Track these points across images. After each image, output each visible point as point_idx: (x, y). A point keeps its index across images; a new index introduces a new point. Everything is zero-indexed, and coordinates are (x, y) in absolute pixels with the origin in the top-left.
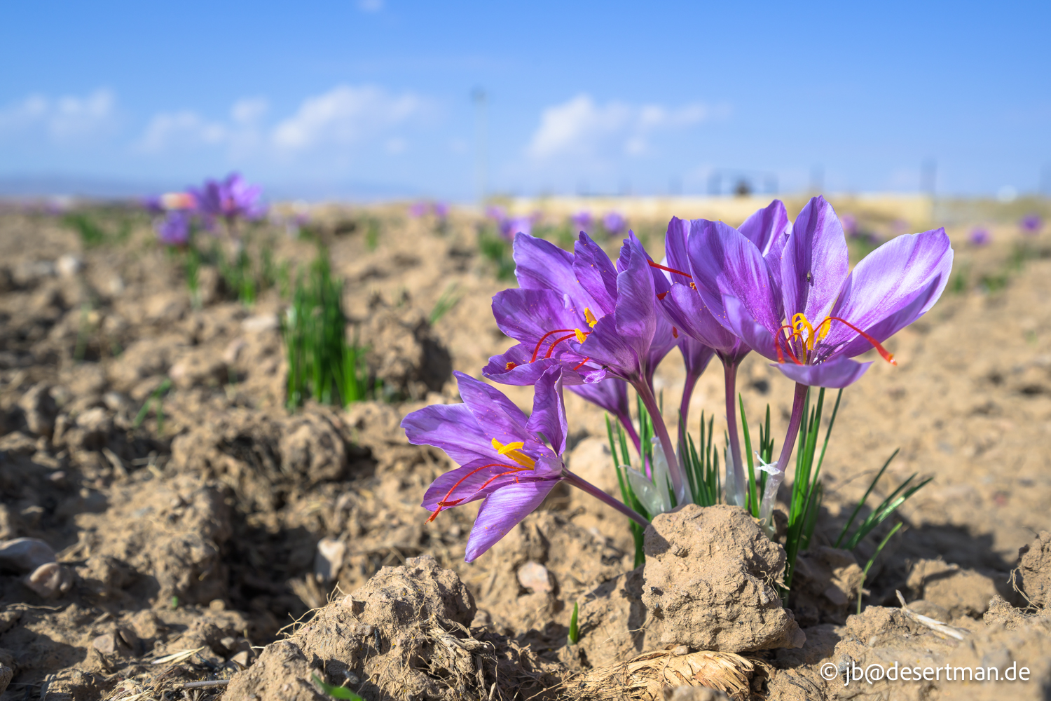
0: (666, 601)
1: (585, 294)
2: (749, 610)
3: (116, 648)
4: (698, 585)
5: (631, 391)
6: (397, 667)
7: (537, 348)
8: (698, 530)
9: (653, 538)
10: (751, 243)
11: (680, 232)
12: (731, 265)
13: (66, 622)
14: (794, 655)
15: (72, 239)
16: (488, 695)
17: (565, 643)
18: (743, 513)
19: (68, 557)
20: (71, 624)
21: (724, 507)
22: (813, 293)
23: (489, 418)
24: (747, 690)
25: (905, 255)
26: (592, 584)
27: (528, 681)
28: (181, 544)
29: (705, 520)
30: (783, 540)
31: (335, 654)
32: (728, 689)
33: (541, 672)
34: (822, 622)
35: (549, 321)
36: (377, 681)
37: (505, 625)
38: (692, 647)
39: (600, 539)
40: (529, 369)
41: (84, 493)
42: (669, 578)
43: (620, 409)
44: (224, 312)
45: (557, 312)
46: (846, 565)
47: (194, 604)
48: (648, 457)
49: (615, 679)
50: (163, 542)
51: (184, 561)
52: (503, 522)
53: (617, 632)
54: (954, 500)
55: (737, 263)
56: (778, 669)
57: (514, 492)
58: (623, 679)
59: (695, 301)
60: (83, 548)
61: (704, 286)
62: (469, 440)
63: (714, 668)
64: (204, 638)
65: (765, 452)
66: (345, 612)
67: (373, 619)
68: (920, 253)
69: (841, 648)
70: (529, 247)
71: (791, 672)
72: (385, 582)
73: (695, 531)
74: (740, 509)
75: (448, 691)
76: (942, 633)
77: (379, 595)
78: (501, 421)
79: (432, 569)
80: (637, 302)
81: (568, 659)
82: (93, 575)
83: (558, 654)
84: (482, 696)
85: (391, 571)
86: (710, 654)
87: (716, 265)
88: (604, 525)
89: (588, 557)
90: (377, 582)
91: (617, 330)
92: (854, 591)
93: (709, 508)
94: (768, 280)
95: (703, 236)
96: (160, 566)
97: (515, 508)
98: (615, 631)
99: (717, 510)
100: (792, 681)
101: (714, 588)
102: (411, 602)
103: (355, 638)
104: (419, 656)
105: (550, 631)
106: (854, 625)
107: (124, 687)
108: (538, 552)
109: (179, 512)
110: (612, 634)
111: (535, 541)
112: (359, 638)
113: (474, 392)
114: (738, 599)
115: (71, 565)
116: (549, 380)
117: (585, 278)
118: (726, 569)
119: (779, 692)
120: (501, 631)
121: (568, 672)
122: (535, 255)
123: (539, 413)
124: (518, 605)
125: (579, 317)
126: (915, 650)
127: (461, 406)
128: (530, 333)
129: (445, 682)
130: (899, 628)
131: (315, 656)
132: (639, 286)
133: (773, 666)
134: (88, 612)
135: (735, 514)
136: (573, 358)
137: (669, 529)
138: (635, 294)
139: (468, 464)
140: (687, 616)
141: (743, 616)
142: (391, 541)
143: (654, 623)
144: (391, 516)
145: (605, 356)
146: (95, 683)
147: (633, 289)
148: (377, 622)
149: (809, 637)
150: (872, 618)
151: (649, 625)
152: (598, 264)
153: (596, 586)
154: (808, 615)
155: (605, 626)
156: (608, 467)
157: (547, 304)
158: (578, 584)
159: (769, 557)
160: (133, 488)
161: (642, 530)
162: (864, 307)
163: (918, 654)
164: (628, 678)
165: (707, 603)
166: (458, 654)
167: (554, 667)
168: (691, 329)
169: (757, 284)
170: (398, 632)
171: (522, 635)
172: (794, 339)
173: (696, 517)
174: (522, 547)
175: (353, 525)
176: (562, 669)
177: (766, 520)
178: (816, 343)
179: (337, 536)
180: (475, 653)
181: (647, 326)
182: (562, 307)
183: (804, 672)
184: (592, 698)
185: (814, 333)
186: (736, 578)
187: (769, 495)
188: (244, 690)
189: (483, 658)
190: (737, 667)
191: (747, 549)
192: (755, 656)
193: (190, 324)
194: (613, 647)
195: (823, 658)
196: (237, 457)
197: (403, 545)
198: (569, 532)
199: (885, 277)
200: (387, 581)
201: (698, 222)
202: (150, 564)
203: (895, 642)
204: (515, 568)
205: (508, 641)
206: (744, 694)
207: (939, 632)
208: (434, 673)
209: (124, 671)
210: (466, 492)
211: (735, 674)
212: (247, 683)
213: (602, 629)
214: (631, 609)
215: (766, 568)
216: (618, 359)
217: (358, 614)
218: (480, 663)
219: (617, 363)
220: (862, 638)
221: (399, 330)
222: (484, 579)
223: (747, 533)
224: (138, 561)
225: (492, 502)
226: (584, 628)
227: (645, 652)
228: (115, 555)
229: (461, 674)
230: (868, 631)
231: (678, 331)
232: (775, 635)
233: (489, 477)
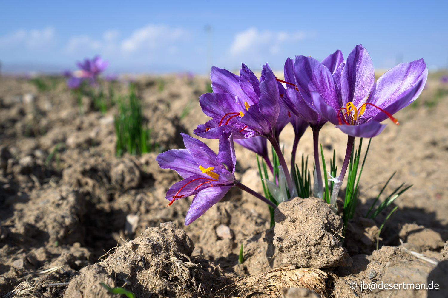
0: (285, 244)
1: (245, 96)
2: (325, 248)
3: (24, 265)
4: (300, 236)
5: (269, 144)
6: (152, 276)
7: (221, 121)
8: (300, 210)
9: (279, 214)
10: (326, 67)
11: (291, 66)
12: (316, 79)
13: (2, 253)
14: (347, 269)
15: (34, 89)
16: (198, 288)
17: (237, 263)
18: (322, 202)
19: (8, 223)
20: (5, 254)
21: (313, 199)
22: (357, 93)
23: (199, 156)
24: (324, 287)
25: (403, 73)
26: (250, 235)
27: (218, 282)
28: (60, 217)
29: (304, 205)
30: (342, 214)
31: (122, 270)
32: (315, 287)
33: (225, 277)
34: (360, 253)
35: (228, 109)
36: (143, 283)
37: (210, 254)
38: (297, 266)
39: (255, 214)
40: (216, 130)
41: (19, 194)
42: (286, 233)
43: (263, 153)
44: (93, 116)
45: (232, 104)
46: (371, 226)
47: (66, 244)
48: (277, 176)
49: (260, 282)
50: (52, 216)
51: (62, 225)
52: (204, 206)
53: (262, 258)
54: (417, 197)
55: (319, 78)
56: (339, 277)
57: (210, 191)
58: (264, 281)
59: (298, 97)
60: (15, 219)
61: (302, 89)
62: (190, 167)
63: (308, 276)
64: (66, 261)
65: (333, 172)
66: (128, 249)
67: (142, 253)
68: (410, 72)
69: (370, 266)
70: (218, 73)
71: (346, 278)
72: (149, 235)
73: (299, 210)
74: (321, 199)
75: (178, 288)
76: (424, 260)
77: (145, 241)
78: (204, 157)
79: (172, 228)
80: (270, 98)
81: (239, 271)
82: (18, 231)
83: (234, 268)
84: (195, 290)
85: (152, 229)
86: (306, 270)
87: (308, 79)
88: (257, 208)
89: (249, 223)
90: (145, 235)
91: (260, 111)
92: (375, 238)
93: (306, 199)
94: (334, 86)
95: (302, 64)
96: (50, 227)
97: (210, 199)
98: (260, 257)
99: (310, 200)
100: (346, 283)
101: (308, 237)
102: (161, 244)
103: (133, 262)
104: (164, 271)
105: (230, 257)
106: (376, 255)
107: (23, 285)
108: (226, 220)
109: (60, 202)
110: (259, 259)
111: (224, 215)
112: (135, 262)
113: (191, 143)
114: (320, 243)
115: (8, 227)
116: (226, 136)
117: (245, 88)
118: (314, 228)
119: (340, 288)
120: (208, 257)
121: (238, 277)
122: (221, 77)
123: (222, 153)
124: (216, 245)
125: (242, 107)
126: (410, 269)
127: (185, 150)
128: (218, 115)
129: (176, 283)
130: (398, 256)
131: (113, 271)
132: (271, 89)
133: (337, 275)
134: (13, 248)
135: (319, 202)
136: (239, 126)
137: (287, 209)
138: (269, 93)
139: (188, 178)
140: (295, 251)
141: (323, 251)
142: (160, 215)
143: (279, 254)
144: (160, 204)
145: (254, 124)
146: (11, 283)
147: (268, 91)
148: (144, 254)
149: (354, 261)
150: (385, 252)
151: (277, 255)
152: (251, 79)
153: (252, 236)
154: (353, 250)
155: (256, 255)
156: (259, 182)
157: (227, 100)
158: (244, 235)
159: (335, 222)
160: (42, 192)
161: (274, 209)
162: (382, 99)
163: (412, 271)
164: (266, 280)
165: (305, 245)
166: (183, 269)
167: (231, 275)
168: (296, 111)
169: (329, 89)
170: (154, 259)
171: (217, 259)
172: (347, 115)
173: (300, 203)
174: (218, 218)
175: (143, 208)
176: (235, 276)
177: (333, 205)
178: (358, 117)
179: (135, 213)
180: (191, 269)
181: (275, 110)
182: (234, 102)
183: (352, 278)
184: (249, 290)
185: (357, 112)
186: (319, 233)
187: (335, 193)
188: (74, 288)
189: (195, 271)
190: (319, 276)
191: (325, 219)
192: (328, 270)
193: (77, 122)
194: (260, 265)
195: (361, 271)
196: (91, 177)
197: (165, 217)
198: (240, 211)
199: (393, 85)
200: (150, 234)
201: (299, 57)
202: (46, 226)
203: (400, 265)
204: (215, 228)
205: (209, 263)
206: (323, 289)
207: (422, 260)
208: (171, 279)
209: (27, 276)
210: (187, 192)
211: (319, 279)
212: (76, 285)
213: (254, 257)
214: (268, 248)
215: (334, 228)
216: (261, 126)
217: (135, 250)
218: (194, 274)
219: (260, 128)
220: (380, 261)
221: (165, 121)
222: (201, 233)
223: (324, 211)
224: (40, 225)
225: (199, 196)
226: (246, 256)
227: (275, 268)
228: (30, 222)
229: (184, 279)
230: (383, 258)
231: (291, 113)
232: (338, 260)
233: (199, 184)
